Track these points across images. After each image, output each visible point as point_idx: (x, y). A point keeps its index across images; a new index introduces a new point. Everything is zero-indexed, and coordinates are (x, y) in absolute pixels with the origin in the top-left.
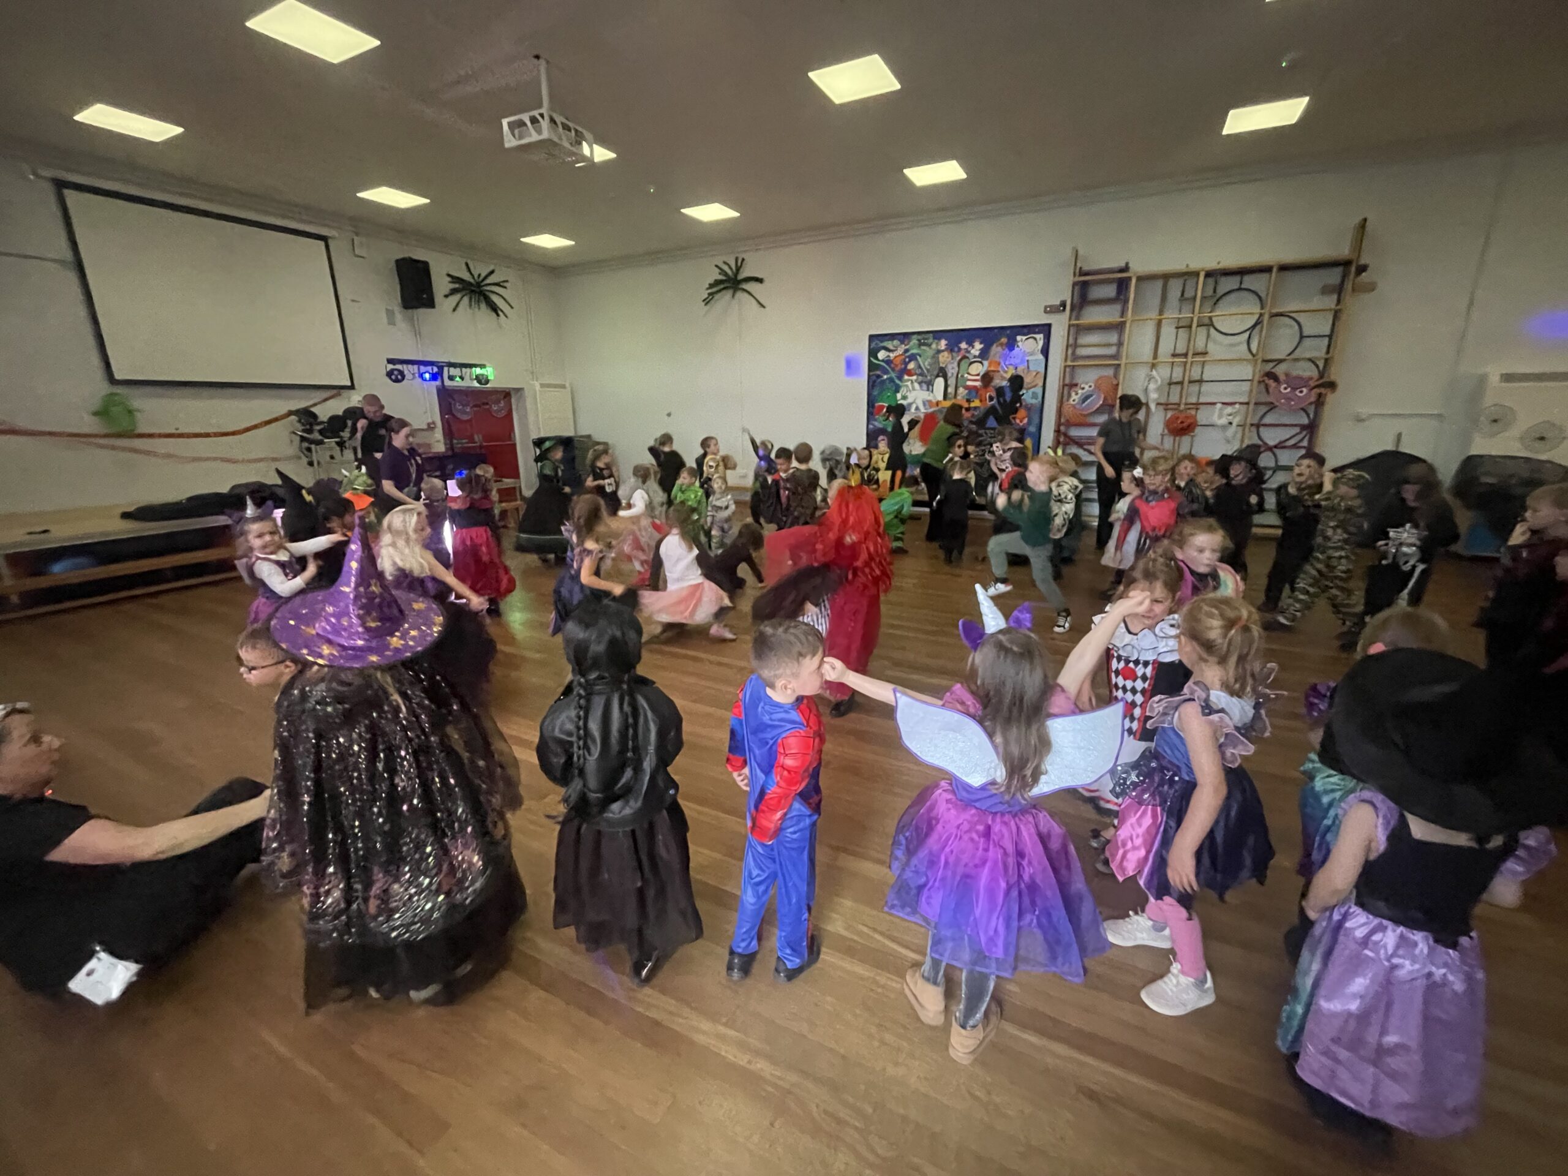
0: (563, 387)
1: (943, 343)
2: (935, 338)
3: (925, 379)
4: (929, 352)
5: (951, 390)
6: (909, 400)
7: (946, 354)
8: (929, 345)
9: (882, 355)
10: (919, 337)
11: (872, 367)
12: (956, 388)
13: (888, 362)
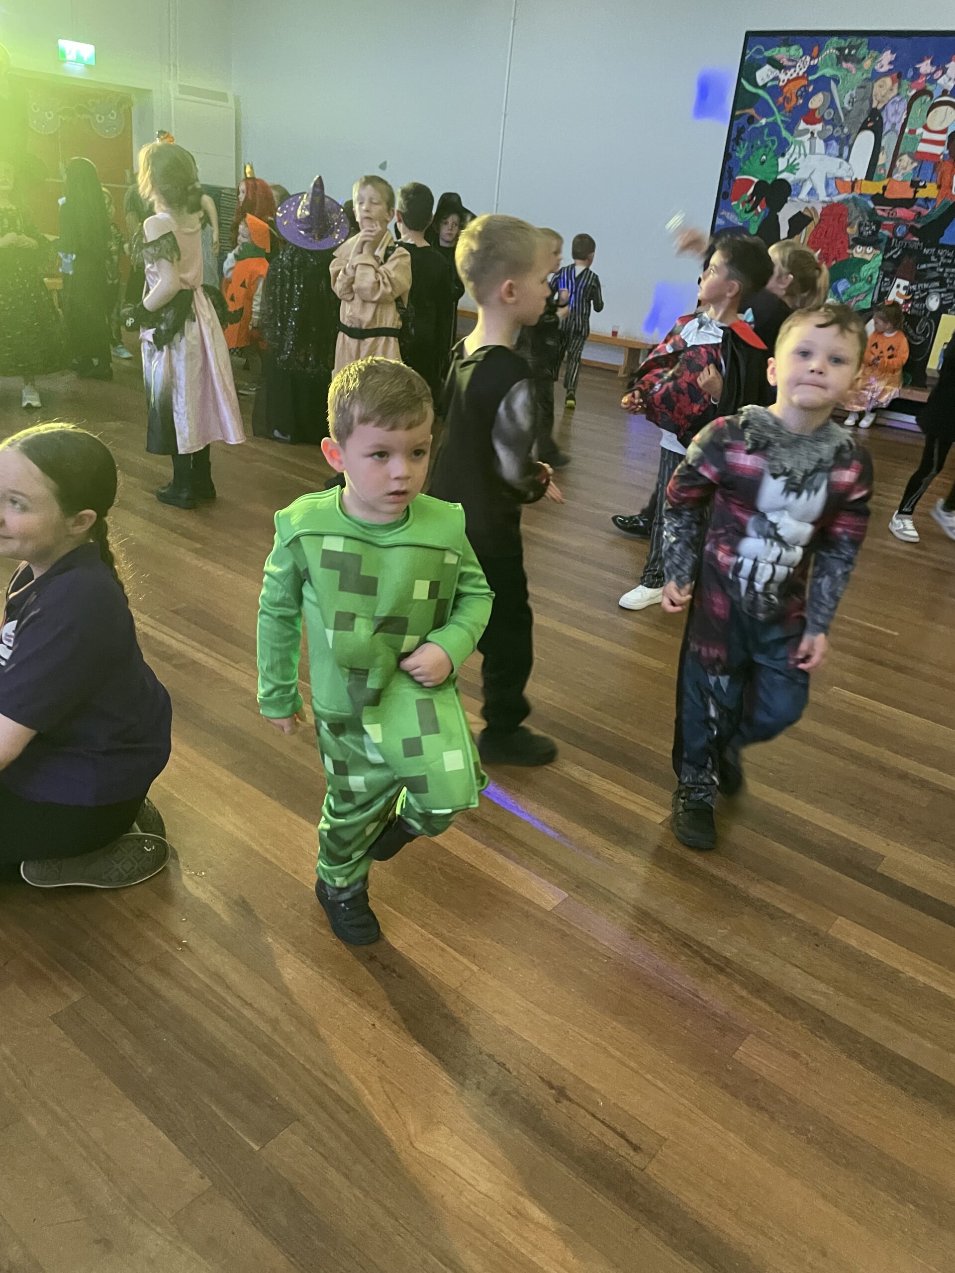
0: (223, 97)
1: (887, 57)
2: (870, 47)
3: (838, 132)
4: (854, 75)
5: (884, 159)
6: (800, 175)
7: (888, 81)
8: (859, 61)
9: (764, 75)
10: (843, 43)
11: (742, 98)
12: (896, 156)
13: (774, 90)
